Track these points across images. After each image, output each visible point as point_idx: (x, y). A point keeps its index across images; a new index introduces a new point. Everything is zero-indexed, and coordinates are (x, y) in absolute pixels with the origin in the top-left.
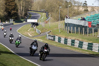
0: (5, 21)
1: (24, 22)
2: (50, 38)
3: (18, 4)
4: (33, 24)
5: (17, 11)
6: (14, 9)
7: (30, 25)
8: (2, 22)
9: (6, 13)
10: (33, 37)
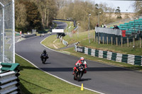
0: (26, 32)
1: (49, 33)
2: (79, 50)
3: (41, 12)
4: (59, 34)
5: (41, 20)
6: (37, 18)
7: (56, 36)
8: (23, 33)
9: (27, 23)
10: (59, 49)
